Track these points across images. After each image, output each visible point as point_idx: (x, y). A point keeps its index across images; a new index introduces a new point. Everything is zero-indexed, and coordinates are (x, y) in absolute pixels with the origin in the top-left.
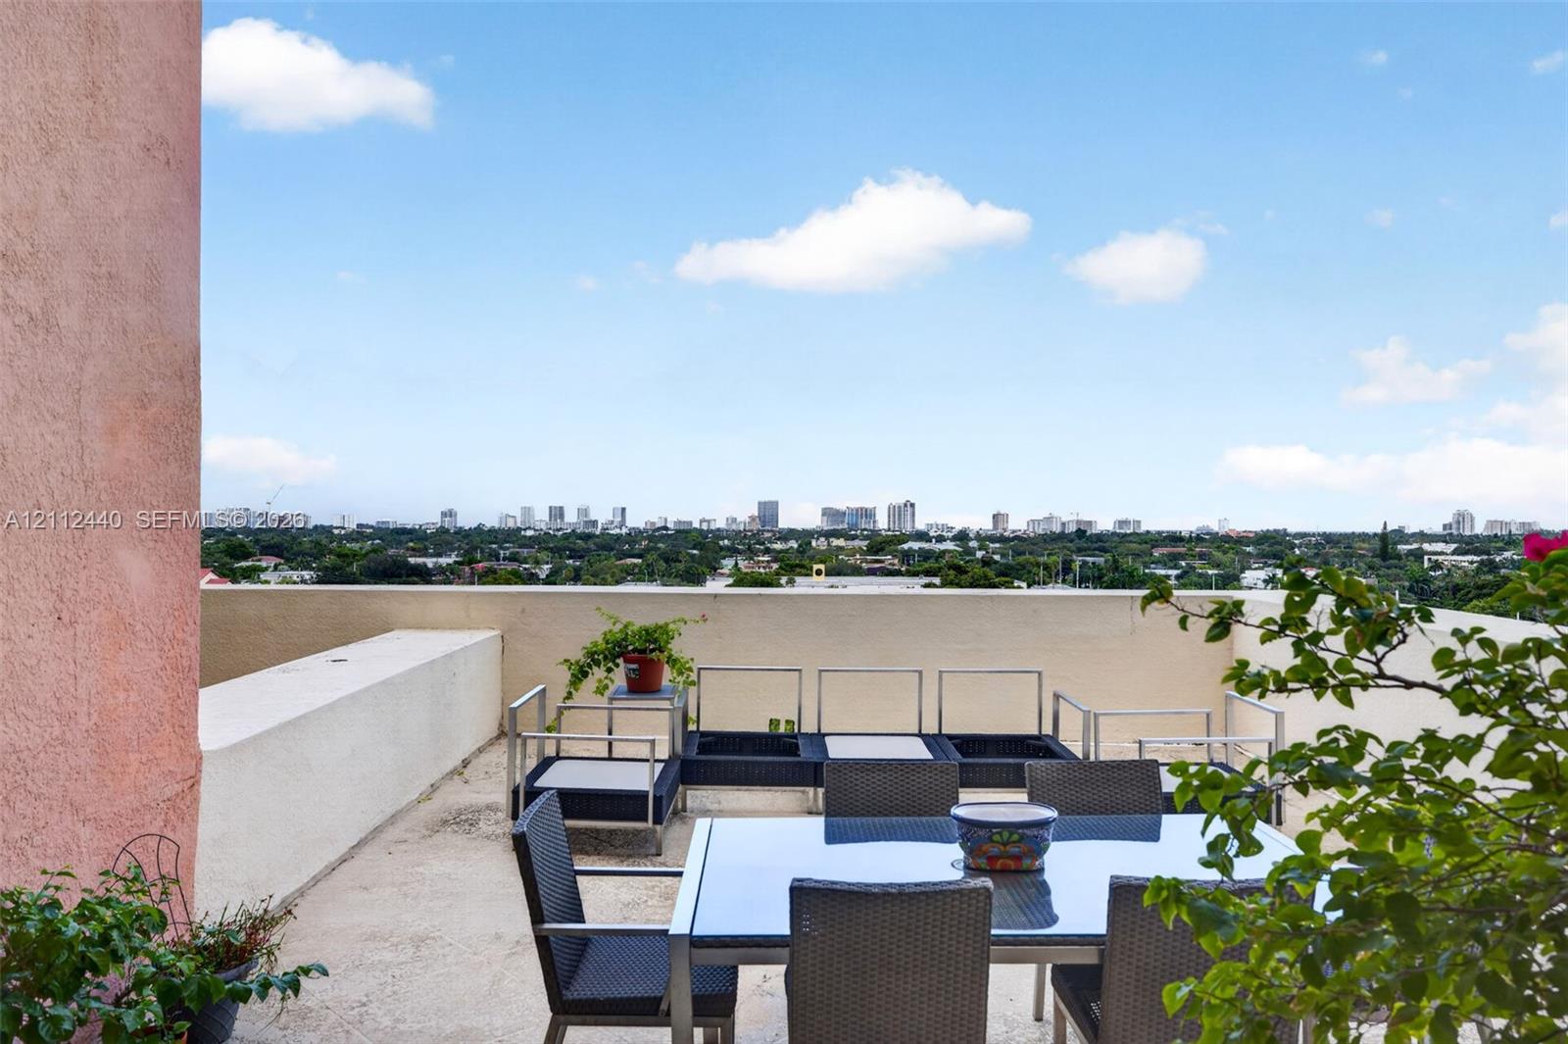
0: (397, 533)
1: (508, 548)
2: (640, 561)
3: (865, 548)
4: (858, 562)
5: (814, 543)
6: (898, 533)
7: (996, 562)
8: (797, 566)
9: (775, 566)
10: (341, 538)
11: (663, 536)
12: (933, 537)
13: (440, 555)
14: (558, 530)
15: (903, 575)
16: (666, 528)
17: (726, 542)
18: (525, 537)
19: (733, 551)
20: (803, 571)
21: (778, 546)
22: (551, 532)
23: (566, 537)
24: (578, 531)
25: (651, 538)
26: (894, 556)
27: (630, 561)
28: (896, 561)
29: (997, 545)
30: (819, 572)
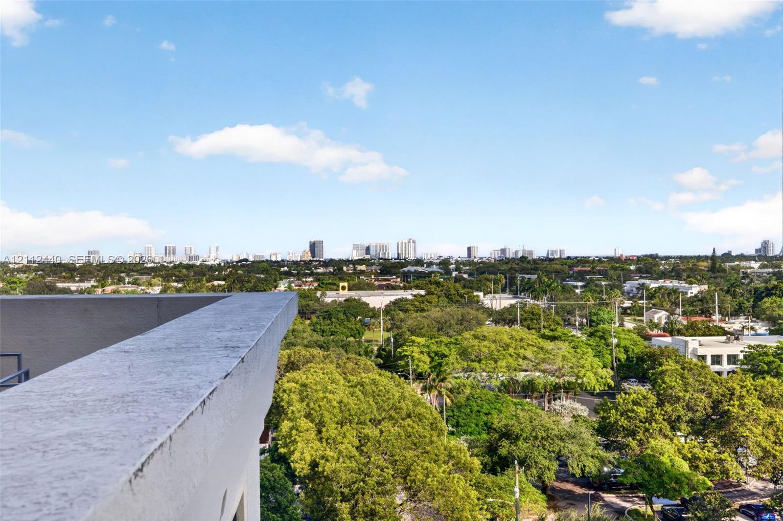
0: (55, 266)
1: (133, 276)
2: (223, 283)
3: (379, 271)
4: (373, 281)
5: (345, 269)
6: (403, 261)
7: (464, 279)
8: (330, 284)
9: (316, 284)
10: (14, 270)
11: (243, 266)
12: (425, 263)
13: (82, 281)
14: (171, 263)
15: (401, 289)
16: (246, 260)
17: (286, 268)
18: (146, 267)
19: (288, 274)
20: (335, 287)
21: (321, 270)
22: (166, 264)
23: (175, 267)
24: (185, 263)
25: (234, 267)
26: (397, 277)
27: (216, 283)
28: (399, 280)
29: (467, 268)
30: (343, 288)
